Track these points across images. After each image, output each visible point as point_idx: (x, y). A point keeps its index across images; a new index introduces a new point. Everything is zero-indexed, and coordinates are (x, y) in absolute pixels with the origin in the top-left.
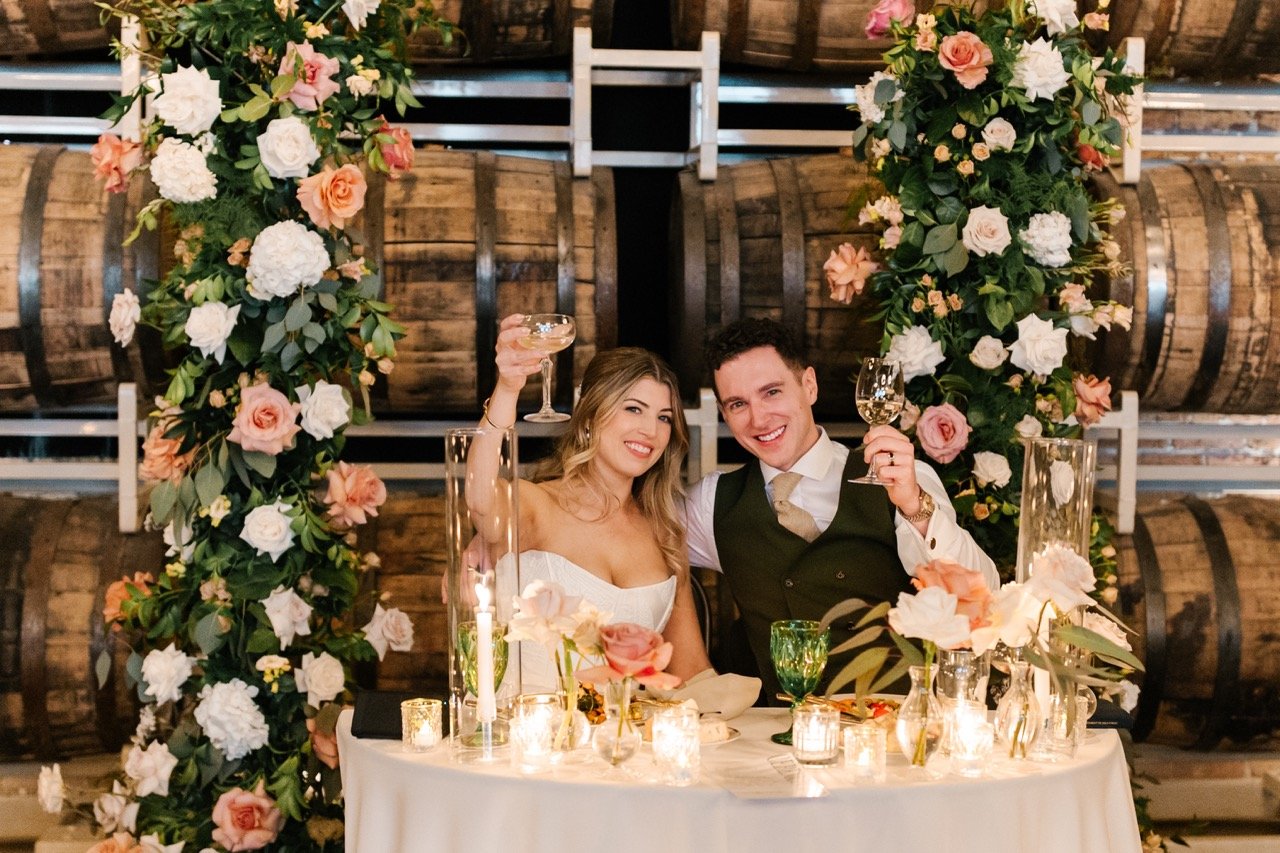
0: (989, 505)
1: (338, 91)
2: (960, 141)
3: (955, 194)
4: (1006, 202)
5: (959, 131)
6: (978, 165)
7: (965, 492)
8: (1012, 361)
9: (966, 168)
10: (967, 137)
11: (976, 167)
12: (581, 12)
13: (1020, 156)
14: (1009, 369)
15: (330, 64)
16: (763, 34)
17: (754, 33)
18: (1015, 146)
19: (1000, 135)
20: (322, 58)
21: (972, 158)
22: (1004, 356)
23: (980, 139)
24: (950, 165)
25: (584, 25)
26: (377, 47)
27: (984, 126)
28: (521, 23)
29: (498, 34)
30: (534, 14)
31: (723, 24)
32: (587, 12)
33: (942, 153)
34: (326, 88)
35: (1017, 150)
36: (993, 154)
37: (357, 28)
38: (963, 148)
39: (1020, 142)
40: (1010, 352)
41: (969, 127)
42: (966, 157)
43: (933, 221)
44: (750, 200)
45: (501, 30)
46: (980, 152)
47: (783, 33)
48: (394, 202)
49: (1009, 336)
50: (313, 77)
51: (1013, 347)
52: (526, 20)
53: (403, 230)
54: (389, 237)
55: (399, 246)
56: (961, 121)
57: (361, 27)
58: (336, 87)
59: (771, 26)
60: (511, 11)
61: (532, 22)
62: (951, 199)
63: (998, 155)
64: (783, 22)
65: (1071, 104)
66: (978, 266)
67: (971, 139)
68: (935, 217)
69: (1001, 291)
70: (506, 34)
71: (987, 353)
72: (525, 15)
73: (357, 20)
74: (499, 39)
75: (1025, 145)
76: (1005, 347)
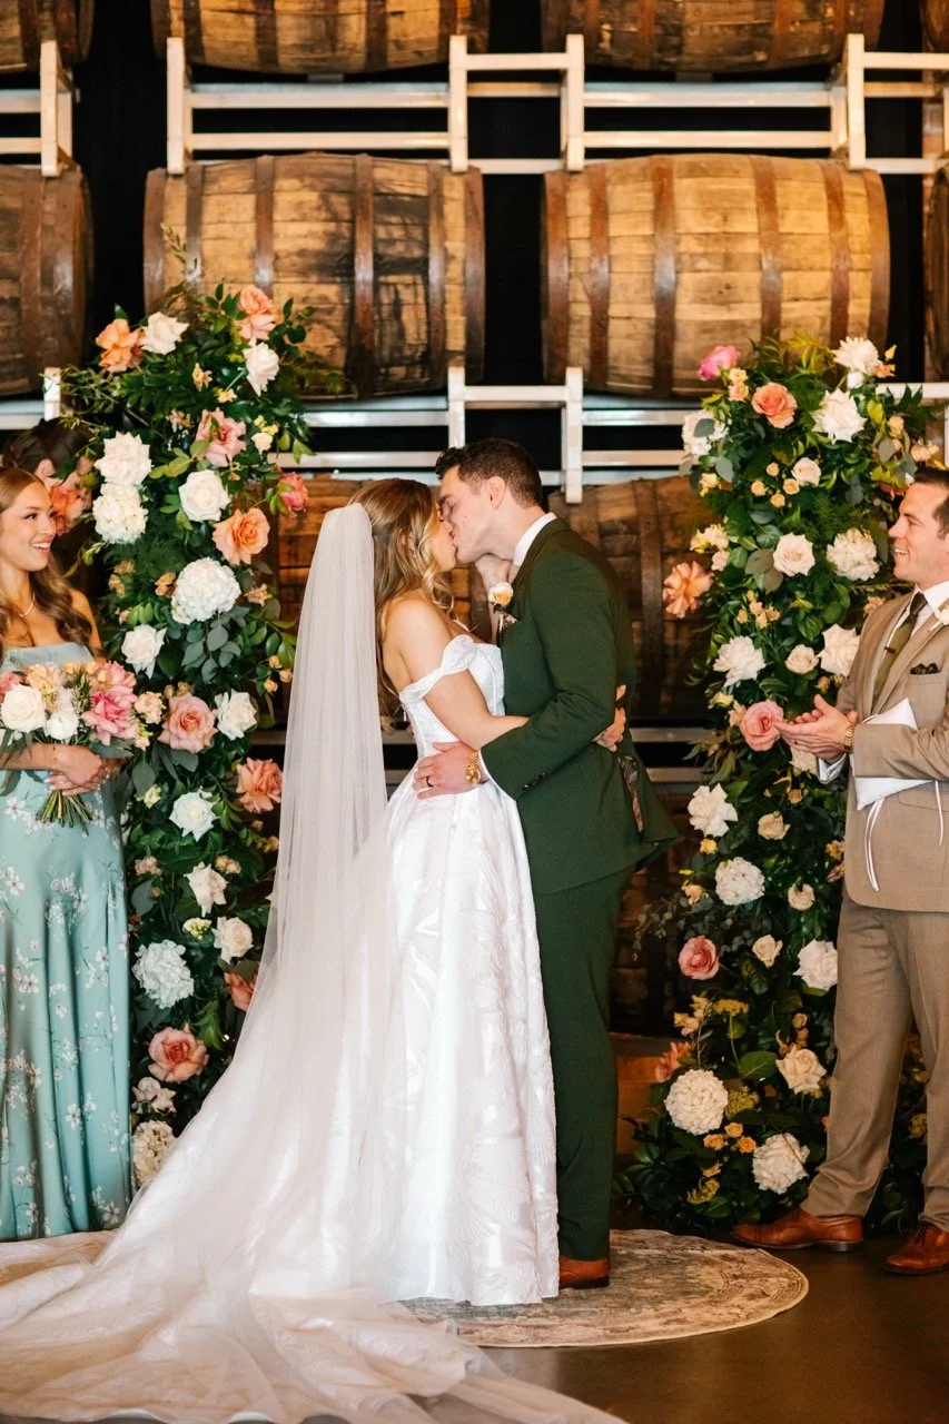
0: (802, 791)
1: (245, 449)
2: (774, 478)
3: (772, 522)
4: (814, 530)
5: (773, 470)
6: (789, 498)
7: (783, 779)
8: (822, 666)
9: (778, 501)
10: (780, 473)
11: (787, 501)
12: (455, 353)
13: (824, 489)
14: (820, 672)
15: (238, 428)
16: (623, 369)
17: (615, 368)
18: (821, 482)
19: (807, 472)
20: (230, 422)
21: (783, 492)
22: (815, 662)
23: (790, 476)
24: (766, 498)
25: (458, 365)
26: (276, 406)
27: (793, 465)
28: (401, 365)
29: (380, 374)
30: (413, 356)
31: (585, 360)
32: (460, 353)
33: (758, 488)
34: (234, 445)
35: (822, 485)
36: (802, 488)
37: (259, 394)
38: (775, 484)
39: (825, 478)
40: (820, 659)
41: (781, 467)
42: (779, 491)
43: (755, 547)
44: (612, 521)
45: (383, 370)
46: (791, 487)
47: (640, 367)
48: (287, 531)
49: (818, 645)
50: (225, 439)
51: (822, 654)
52: (406, 362)
53: (296, 556)
54: (283, 564)
55: (293, 571)
56: (774, 460)
57: (262, 392)
58: (243, 445)
59: (630, 360)
60: (391, 355)
61: (411, 363)
62: (770, 526)
63: (807, 490)
64: (639, 358)
65: (871, 442)
66: (789, 585)
67: (784, 476)
68: (757, 544)
69: (808, 605)
70: (387, 374)
71: (800, 660)
72: (403, 358)
73: (259, 386)
74: (381, 378)
75: (828, 480)
76: (816, 654)
